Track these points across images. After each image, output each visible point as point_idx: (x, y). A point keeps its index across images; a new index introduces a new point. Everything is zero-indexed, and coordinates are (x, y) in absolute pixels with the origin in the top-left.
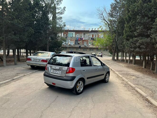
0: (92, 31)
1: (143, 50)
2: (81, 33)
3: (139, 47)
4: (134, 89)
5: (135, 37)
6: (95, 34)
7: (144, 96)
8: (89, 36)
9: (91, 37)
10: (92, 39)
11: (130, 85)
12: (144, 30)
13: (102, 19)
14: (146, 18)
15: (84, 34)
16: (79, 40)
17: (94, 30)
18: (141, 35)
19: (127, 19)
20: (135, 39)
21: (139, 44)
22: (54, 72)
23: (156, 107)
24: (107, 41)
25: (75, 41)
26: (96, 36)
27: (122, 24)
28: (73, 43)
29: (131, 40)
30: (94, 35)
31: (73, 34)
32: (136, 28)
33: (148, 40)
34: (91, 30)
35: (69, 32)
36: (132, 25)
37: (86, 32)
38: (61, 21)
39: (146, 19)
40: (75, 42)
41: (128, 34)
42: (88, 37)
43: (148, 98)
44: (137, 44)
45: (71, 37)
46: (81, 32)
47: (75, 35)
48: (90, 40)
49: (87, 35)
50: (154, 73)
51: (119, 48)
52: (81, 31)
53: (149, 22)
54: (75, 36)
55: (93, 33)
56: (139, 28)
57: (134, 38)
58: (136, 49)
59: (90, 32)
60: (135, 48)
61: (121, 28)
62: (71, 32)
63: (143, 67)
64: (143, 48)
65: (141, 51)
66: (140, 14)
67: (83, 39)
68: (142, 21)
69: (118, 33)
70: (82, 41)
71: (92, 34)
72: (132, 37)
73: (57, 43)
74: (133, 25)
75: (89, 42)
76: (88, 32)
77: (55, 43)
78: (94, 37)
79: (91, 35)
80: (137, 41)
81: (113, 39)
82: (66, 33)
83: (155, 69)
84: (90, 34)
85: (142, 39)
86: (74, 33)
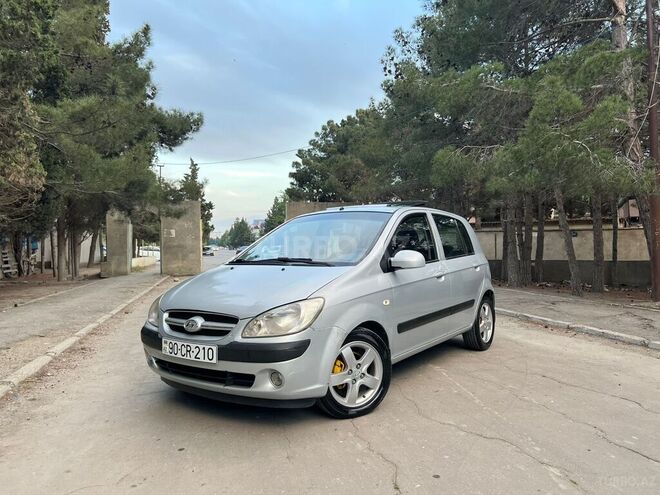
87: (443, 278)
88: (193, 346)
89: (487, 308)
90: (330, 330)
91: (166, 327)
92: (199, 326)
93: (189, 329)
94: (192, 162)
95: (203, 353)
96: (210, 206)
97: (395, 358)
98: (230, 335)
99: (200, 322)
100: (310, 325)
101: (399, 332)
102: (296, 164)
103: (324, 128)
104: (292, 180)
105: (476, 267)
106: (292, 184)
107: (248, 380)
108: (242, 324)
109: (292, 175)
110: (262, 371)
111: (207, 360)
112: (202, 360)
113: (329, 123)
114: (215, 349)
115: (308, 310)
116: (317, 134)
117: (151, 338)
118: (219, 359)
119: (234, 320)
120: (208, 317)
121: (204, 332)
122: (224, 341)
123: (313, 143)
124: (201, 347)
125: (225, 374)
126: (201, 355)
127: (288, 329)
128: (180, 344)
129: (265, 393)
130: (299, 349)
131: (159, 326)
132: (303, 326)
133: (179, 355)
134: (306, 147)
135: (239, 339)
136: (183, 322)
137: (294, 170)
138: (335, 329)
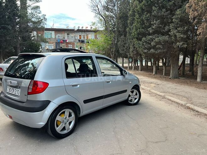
0: (79, 31)
1: (159, 51)
2: (64, 32)
3: (154, 47)
4: (165, 98)
5: (149, 34)
6: (83, 34)
7: (182, 104)
8: (75, 37)
9: (79, 38)
10: (79, 41)
11: (156, 94)
12: (161, 25)
13: (97, 12)
14: (164, 10)
15: (68, 34)
16: (61, 43)
17: (80, 28)
18: (157, 32)
19: (138, 11)
20: (150, 37)
21: (154, 44)
22: (11, 93)
23: (206, 115)
24: (105, 42)
25: (55, 43)
26: (84, 37)
27: (123, 20)
28: (53, 47)
29: (144, 39)
30: (82, 36)
31: (51, 33)
32: (152, 23)
33: (166, 38)
34: (76, 29)
35: (46, 32)
36: (146, 20)
37: (70, 31)
38: (38, 12)
39: (163, 12)
40: (55, 45)
41: (139, 31)
42: (73, 38)
43: (188, 106)
44: (152, 44)
45: (49, 37)
46: (62, 30)
47: (55, 35)
48: (77, 43)
49: (72, 35)
50: (170, 78)
51: (121, 52)
52: (64, 30)
53: (167, 15)
54: (55, 37)
55: (80, 33)
56: (156, 23)
57: (147, 36)
58: (151, 50)
59: (76, 31)
60: (149, 49)
61: (123, 25)
62: (48, 32)
63: (154, 73)
64: (159, 48)
65: (156, 52)
66: (156, 5)
67: (67, 42)
68: (159, 14)
69: (119, 32)
70: (66, 44)
71: (78, 34)
72: (144, 35)
73: (33, 46)
74: (148, 18)
75: (76, 45)
76: (72, 31)
77: (30, 46)
78: (82, 38)
79: (78, 36)
80: (152, 40)
81: (111, 40)
82: (42, 33)
83: (171, 73)
84: (76, 34)
85: (158, 37)
86: (53, 33)
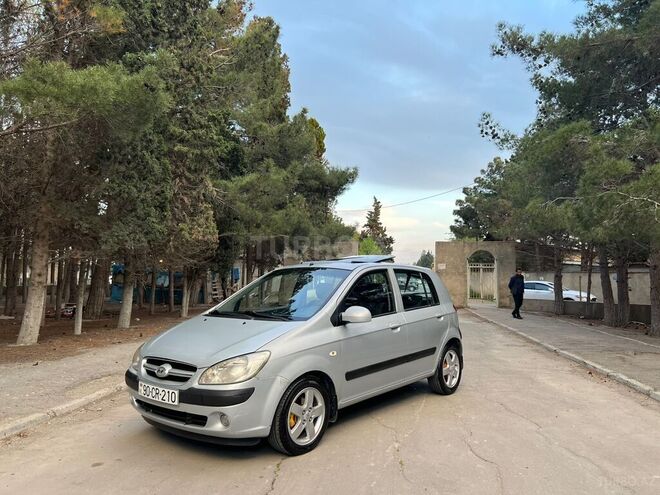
87: (399, 329)
88: (161, 389)
89: (454, 356)
90: (274, 379)
91: (143, 371)
92: (167, 372)
93: (159, 374)
94: (376, 200)
95: (167, 395)
96: (391, 241)
97: (342, 403)
98: (189, 382)
99: (168, 369)
100: (254, 375)
101: (347, 379)
102: (459, 202)
103: (490, 165)
104: (457, 217)
105: (439, 317)
106: (457, 221)
107: (201, 420)
108: (199, 372)
109: (456, 212)
110: (214, 413)
111: (170, 402)
112: (166, 401)
113: (495, 160)
114: (177, 393)
115: (254, 362)
116: (483, 171)
117: (132, 380)
118: (180, 401)
119: (193, 369)
120: (176, 365)
121: (170, 378)
122: (185, 386)
123: (478, 180)
124: (166, 390)
125: (185, 414)
126: (166, 398)
127: (237, 378)
128: (151, 387)
129: (215, 432)
130: (243, 396)
131: (138, 370)
132: (248, 376)
133: (150, 397)
134: (472, 185)
135: (196, 385)
136: (155, 368)
137: (458, 208)
138: (279, 378)
